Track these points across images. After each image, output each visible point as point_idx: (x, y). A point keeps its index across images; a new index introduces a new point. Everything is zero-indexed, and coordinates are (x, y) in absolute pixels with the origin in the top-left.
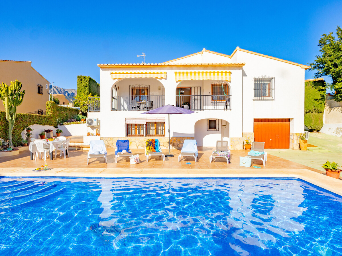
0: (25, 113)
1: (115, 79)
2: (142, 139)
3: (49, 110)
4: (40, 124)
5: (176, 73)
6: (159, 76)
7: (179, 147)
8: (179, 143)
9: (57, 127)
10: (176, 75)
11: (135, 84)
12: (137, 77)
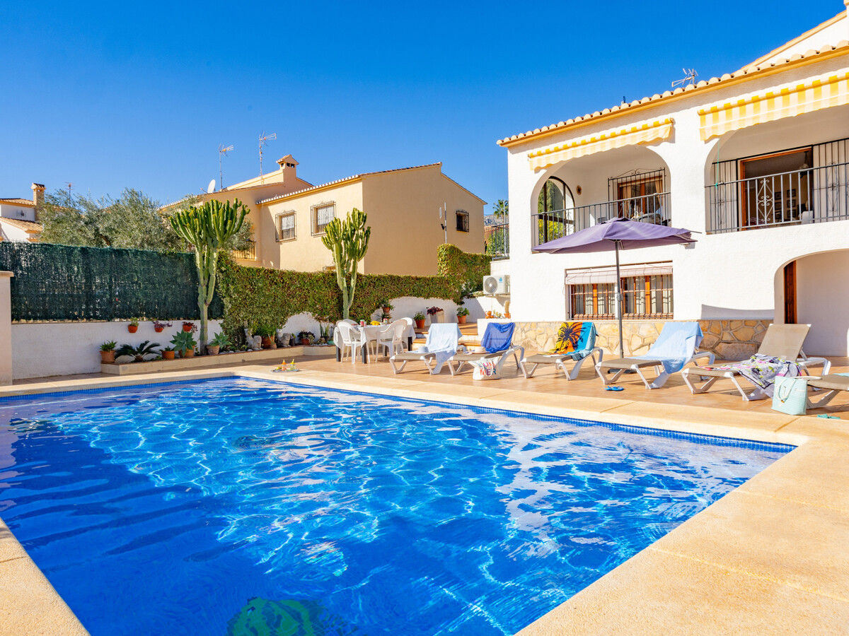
0: (382, 274)
1: (537, 170)
2: (607, 327)
3: (444, 265)
4: (418, 295)
5: (702, 114)
6: (649, 136)
7: (718, 354)
8: (716, 340)
9: (462, 303)
10: (703, 122)
11: (624, 171)
12: (589, 153)
